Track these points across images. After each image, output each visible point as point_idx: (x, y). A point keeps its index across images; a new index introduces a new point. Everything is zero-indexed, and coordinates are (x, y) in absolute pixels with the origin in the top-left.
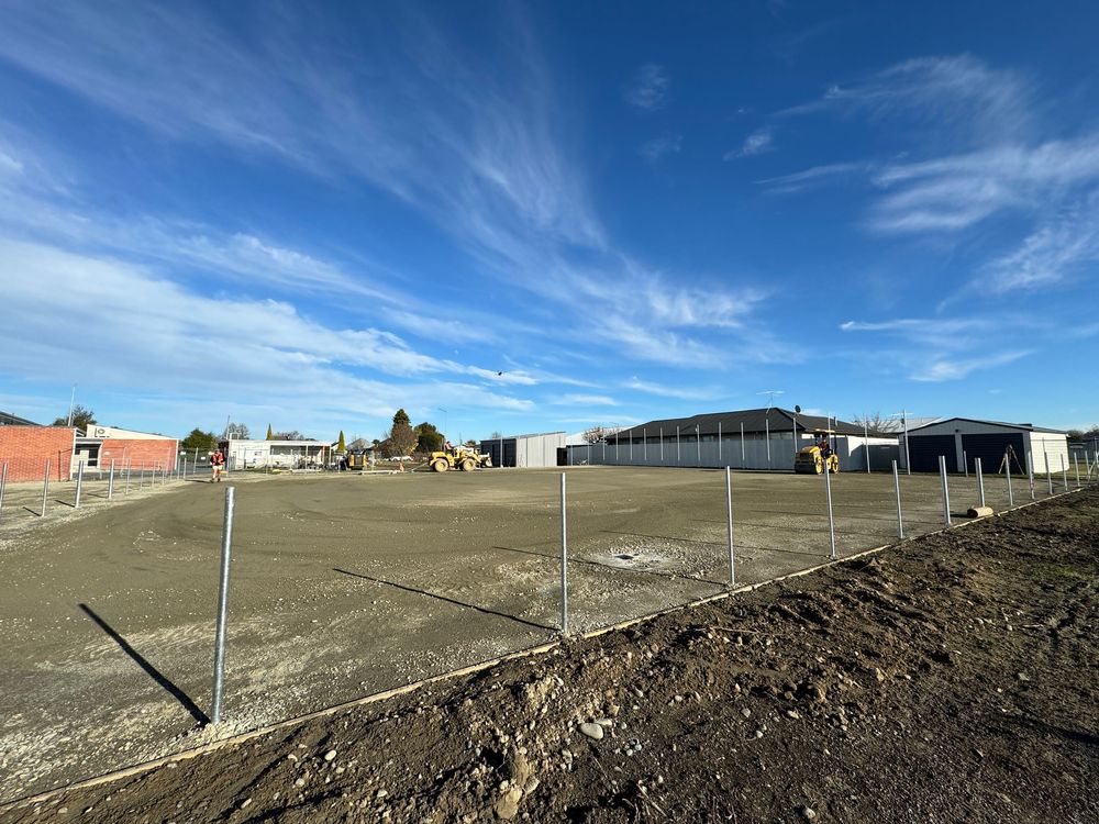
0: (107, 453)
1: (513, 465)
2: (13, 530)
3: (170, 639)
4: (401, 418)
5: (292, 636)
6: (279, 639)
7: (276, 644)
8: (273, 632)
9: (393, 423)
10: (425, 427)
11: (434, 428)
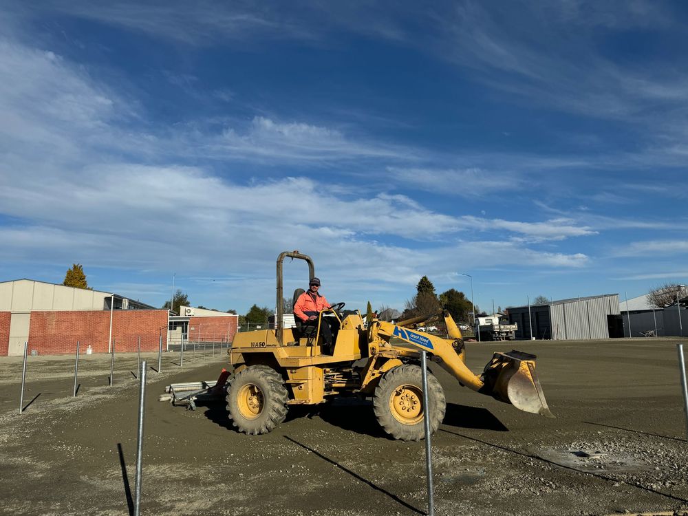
0: (193, 329)
1: (548, 335)
2: (118, 388)
3: (151, 473)
4: (425, 286)
5: (219, 483)
6: (211, 484)
7: (206, 487)
8: (211, 478)
9: (416, 292)
10: (452, 295)
11: (462, 295)
